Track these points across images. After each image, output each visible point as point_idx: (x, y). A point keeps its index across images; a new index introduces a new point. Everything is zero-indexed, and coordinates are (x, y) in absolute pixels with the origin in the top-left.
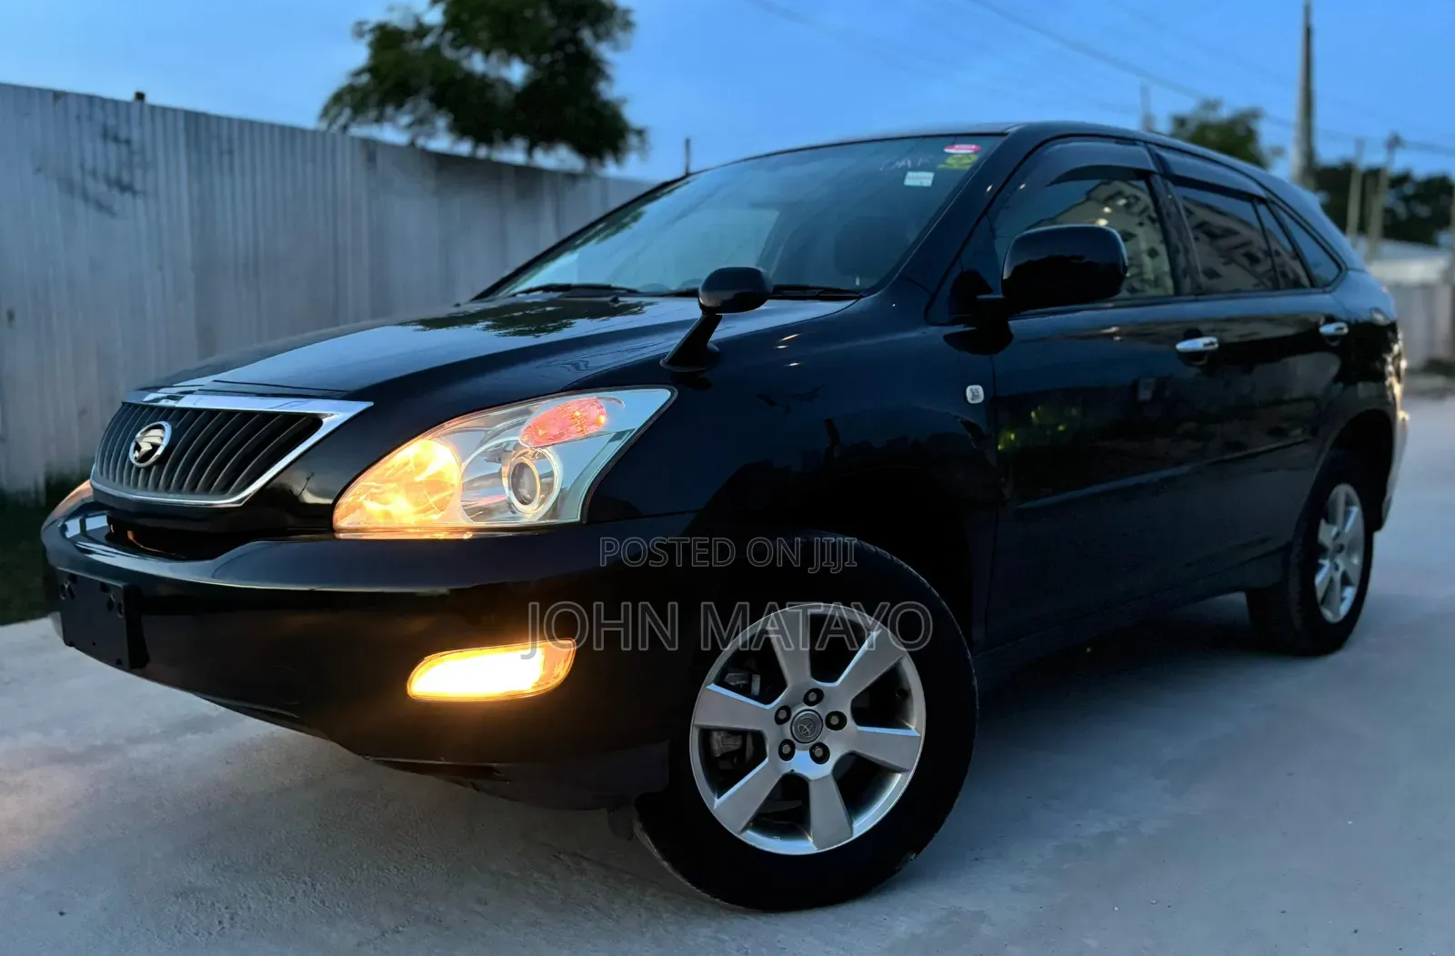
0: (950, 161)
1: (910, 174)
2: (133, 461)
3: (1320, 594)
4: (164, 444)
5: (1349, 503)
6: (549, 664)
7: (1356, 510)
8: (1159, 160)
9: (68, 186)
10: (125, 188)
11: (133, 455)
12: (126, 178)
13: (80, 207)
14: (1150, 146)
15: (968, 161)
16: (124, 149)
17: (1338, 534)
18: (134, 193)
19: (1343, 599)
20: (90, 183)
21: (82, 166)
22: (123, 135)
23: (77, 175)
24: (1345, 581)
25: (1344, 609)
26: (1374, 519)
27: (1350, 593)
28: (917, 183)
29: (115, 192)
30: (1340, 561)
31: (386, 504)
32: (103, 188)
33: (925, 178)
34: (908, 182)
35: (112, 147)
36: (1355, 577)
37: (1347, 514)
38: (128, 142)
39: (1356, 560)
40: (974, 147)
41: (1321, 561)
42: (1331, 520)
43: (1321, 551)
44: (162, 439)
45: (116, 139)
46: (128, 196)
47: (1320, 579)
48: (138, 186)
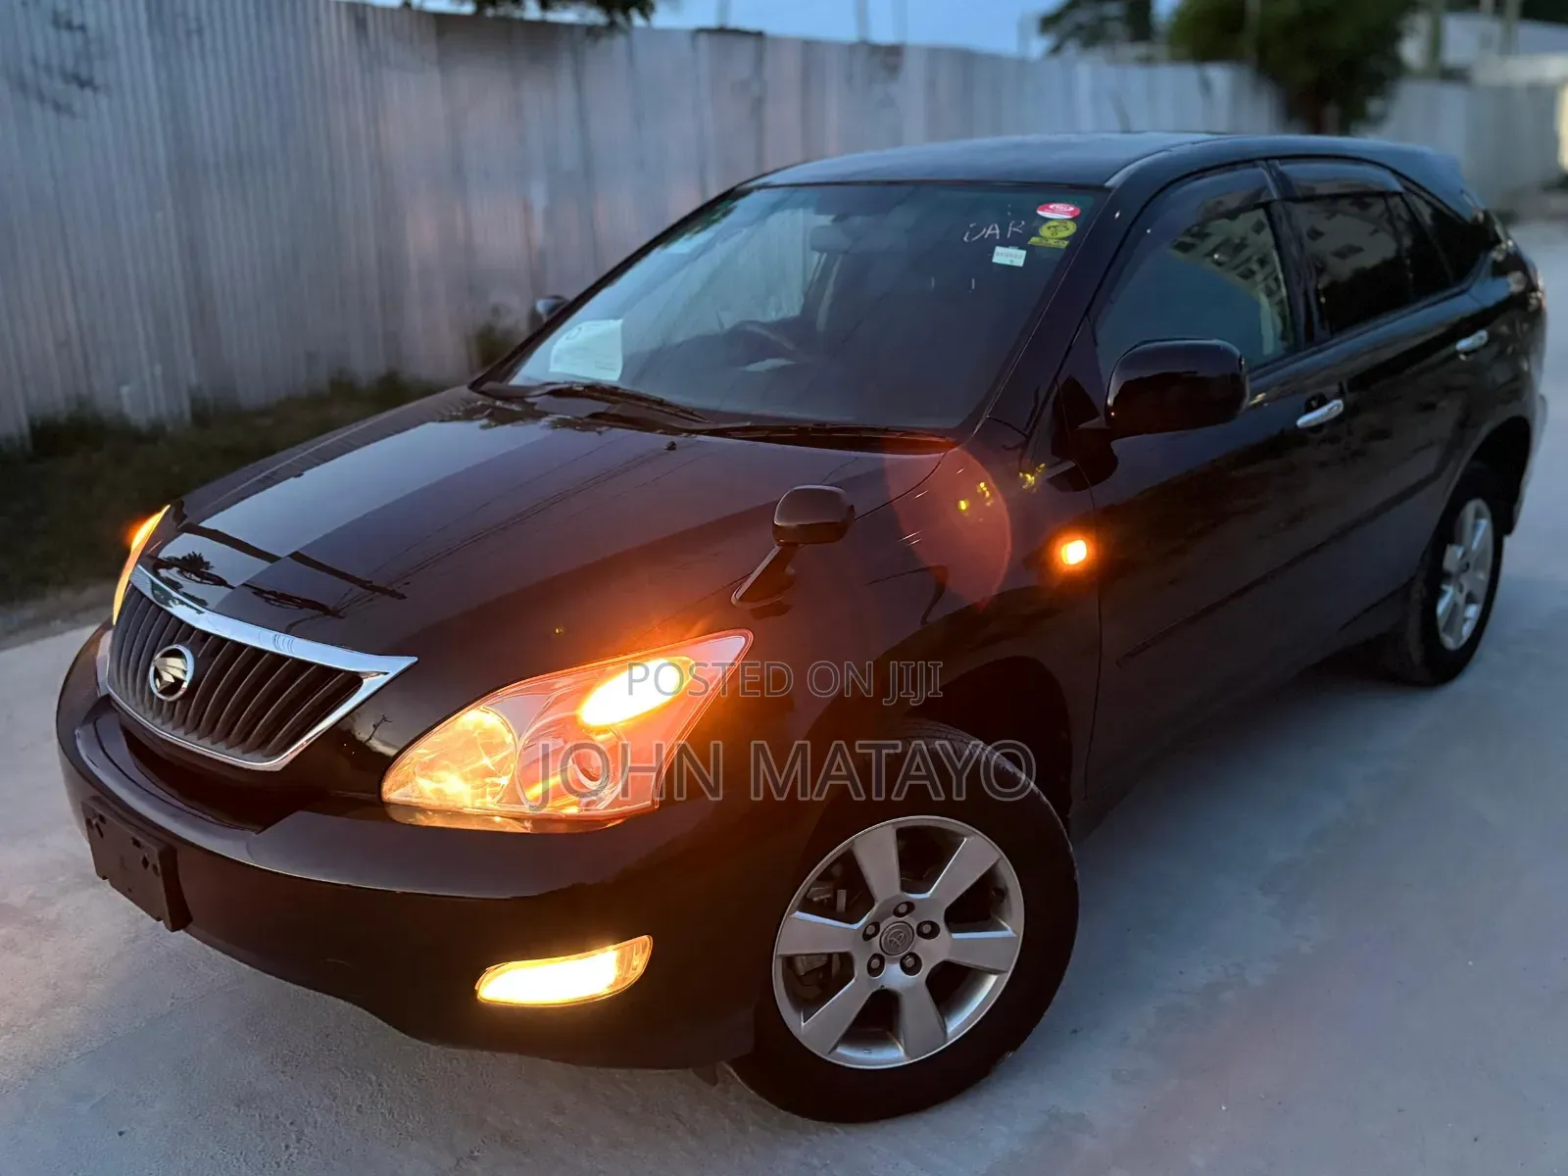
0: (1044, 231)
1: (998, 249)
2: (155, 691)
3: (1441, 624)
4: (188, 678)
5: (1478, 515)
6: (624, 962)
7: (1485, 524)
8: (1282, 180)
9: (21, 85)
10: (84, 83)
11: (155, 686)
12: (84, 74)
13: (35, 106)
14: (1270, 162)
15: (1066, 234)
16: (79, 35)
17: (1464, 555)
18: (95, 89)
19: (1465, 620)
20: (45, 81)
21: (34, 61)
22: (76, 22)
23: (28, 70)
24: (1470, 599)
25: (1467, 630)
26: (1504, 523)
27: (1473, 611)
28: (1006, 261)
29: (74, 88)
30: (1465, 580)
31: (439, 782)
32: (59, 85)
33: (1016, 256)
34: (996, 259)
35: (66, 35)
36: (1481, 593)
37: (1475, 527)
38: (83, 28)
39: (1483, 576)
40: (1072, 209)
41: (1444, 587)
42: (1459, 543)
43: (1446, 577)
44: (185, 672)
45: (69, 26)
46: (88, 92)
47: (1442, 607)
48: (99, 80)
